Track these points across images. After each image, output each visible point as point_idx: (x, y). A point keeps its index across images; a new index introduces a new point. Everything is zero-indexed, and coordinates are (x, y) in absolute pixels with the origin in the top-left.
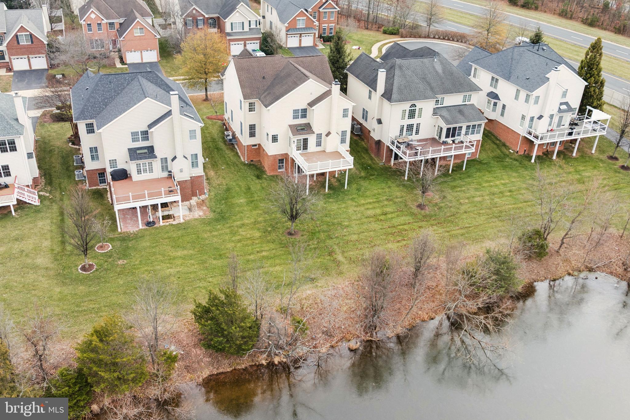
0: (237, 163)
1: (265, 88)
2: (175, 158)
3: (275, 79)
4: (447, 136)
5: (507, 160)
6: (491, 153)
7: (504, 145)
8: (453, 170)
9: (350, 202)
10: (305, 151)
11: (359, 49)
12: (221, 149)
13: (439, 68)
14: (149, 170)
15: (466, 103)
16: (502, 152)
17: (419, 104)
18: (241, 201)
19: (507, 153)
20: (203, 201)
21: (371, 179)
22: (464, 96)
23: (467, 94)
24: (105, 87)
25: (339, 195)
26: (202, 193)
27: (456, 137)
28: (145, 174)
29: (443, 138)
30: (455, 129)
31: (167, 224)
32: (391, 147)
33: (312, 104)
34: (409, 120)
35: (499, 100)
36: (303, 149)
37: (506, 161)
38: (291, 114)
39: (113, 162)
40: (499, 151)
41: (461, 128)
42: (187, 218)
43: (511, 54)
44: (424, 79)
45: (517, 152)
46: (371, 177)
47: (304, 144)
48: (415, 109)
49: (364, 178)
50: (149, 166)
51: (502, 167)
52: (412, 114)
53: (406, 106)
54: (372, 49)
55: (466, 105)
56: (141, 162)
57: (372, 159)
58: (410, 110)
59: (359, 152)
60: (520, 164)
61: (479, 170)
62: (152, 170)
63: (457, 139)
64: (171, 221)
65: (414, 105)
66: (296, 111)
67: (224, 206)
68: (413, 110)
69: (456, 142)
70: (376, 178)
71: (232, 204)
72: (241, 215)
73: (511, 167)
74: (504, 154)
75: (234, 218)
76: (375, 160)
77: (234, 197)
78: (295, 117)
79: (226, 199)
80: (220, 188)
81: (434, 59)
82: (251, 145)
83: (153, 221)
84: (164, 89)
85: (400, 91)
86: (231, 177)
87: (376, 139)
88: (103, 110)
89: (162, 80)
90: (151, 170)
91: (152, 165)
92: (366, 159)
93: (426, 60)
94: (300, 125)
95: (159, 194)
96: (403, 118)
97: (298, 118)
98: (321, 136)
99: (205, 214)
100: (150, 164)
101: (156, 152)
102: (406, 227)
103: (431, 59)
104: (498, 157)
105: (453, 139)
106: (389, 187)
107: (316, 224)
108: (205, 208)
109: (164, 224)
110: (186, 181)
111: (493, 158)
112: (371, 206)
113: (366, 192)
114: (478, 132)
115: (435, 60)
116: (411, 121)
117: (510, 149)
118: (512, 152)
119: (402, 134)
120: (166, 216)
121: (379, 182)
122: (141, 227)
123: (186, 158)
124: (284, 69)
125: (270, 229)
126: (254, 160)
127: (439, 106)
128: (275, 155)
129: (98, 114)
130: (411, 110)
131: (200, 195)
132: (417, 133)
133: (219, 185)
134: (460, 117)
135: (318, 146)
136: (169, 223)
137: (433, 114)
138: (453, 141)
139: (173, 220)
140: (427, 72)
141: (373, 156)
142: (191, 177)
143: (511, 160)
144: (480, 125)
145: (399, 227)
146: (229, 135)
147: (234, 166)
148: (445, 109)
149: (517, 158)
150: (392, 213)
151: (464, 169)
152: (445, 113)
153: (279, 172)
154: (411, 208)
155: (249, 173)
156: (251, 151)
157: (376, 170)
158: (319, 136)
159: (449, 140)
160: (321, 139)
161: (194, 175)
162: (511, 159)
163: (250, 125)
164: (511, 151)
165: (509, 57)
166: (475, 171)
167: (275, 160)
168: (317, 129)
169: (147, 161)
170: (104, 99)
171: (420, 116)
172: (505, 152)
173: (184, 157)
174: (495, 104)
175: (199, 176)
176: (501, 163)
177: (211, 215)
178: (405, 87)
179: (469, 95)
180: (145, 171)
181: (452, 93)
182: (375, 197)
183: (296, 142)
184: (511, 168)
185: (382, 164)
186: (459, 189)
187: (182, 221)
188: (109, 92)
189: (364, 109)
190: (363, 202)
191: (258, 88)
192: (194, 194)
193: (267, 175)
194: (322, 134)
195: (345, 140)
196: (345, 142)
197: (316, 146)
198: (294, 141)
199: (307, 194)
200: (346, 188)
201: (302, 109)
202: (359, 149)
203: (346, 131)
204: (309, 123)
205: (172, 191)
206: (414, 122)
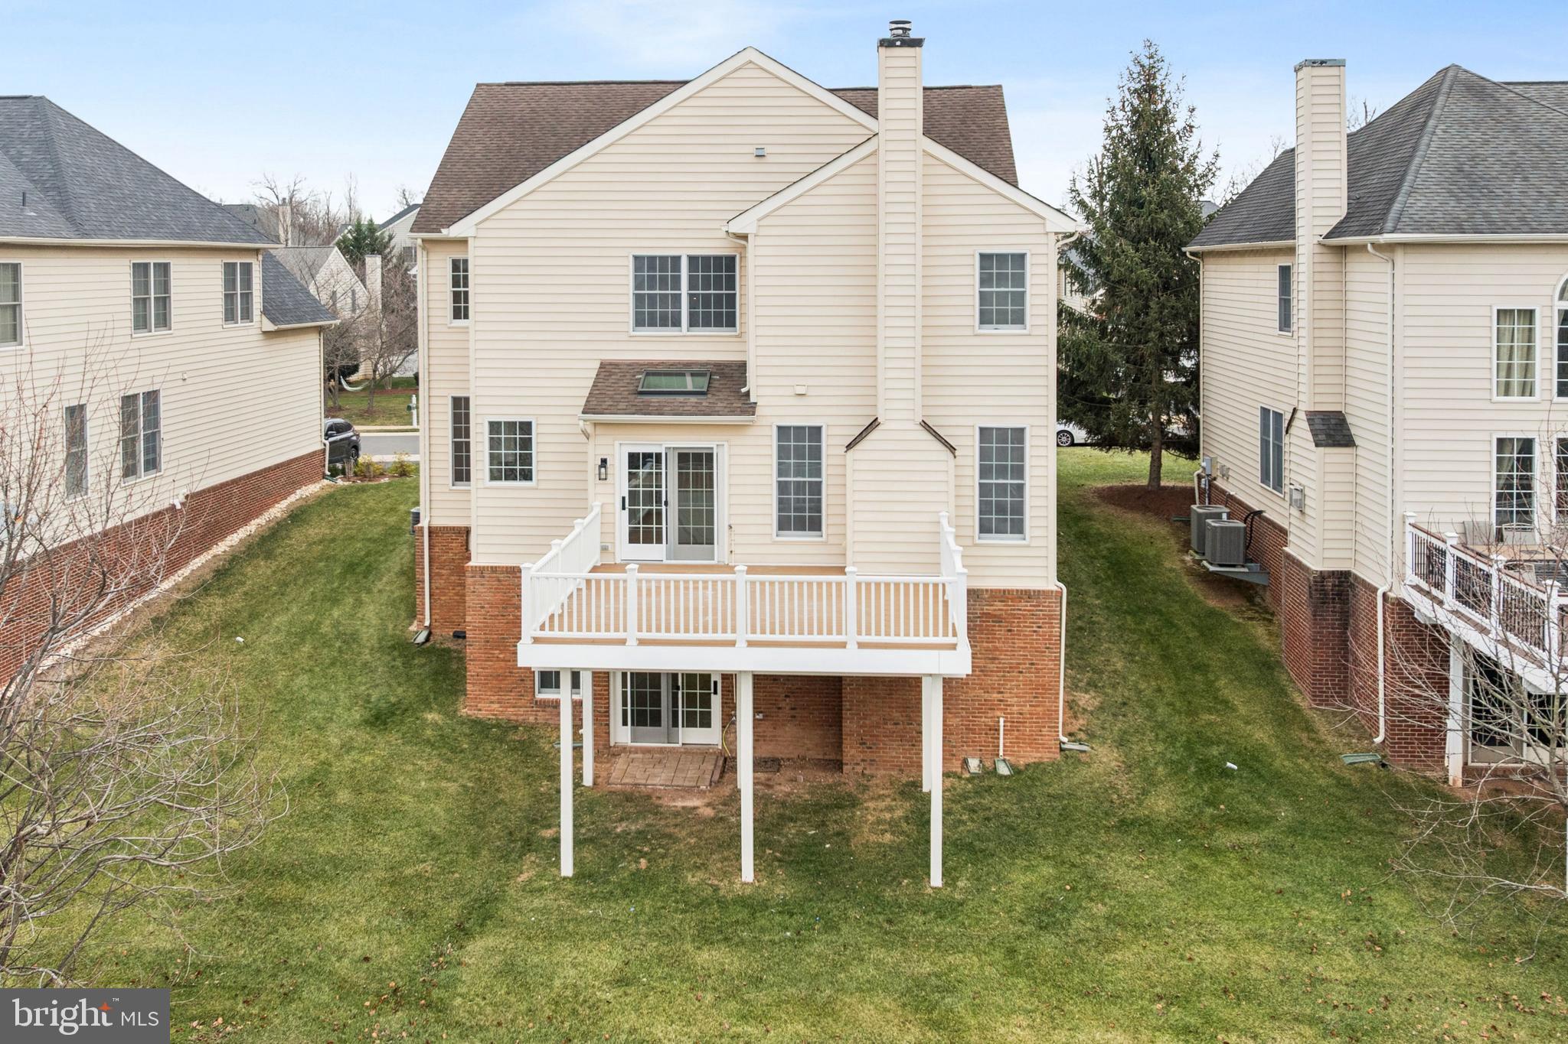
10: (693, 556)
21: (1212, 852)
25: (831, 927)
32: (1424, 609)
36: (682, 539)
38: (622, 290)
46: (1226, 838)
47: (682, 499)
57: (1286, 717)
66: (654, 270)
70: (1274, 847)
76: (1309, 728)
78: (650, 312)
82: (458, 531)
87: (1316, 563)
92: (1243, 710)
97: (677, 323)
98: (816, 453)
106: (1379, 944)
113: (1107, 946)
121: (1284, 882)
135: (797, 524)
141: (1303, 701)
147: (321, 647)
155: (355, 690)
156: (460, 571)
157: (1289, 795)
158: (800, 449)
160: (816, 471)
163: (455, 404)
183: (620, 468)
185: (1368, 759)
189: (1265, 412)
194: (816, 432)
195: (1018, 509)
196: (1018, 528)
197: (783, 525)
198: (604, 462)
199: (567, 869)
200: (936, 879)
201: (692, 259)
202: (1213, 656)
203: (1019, 434)
204: (742, 366)
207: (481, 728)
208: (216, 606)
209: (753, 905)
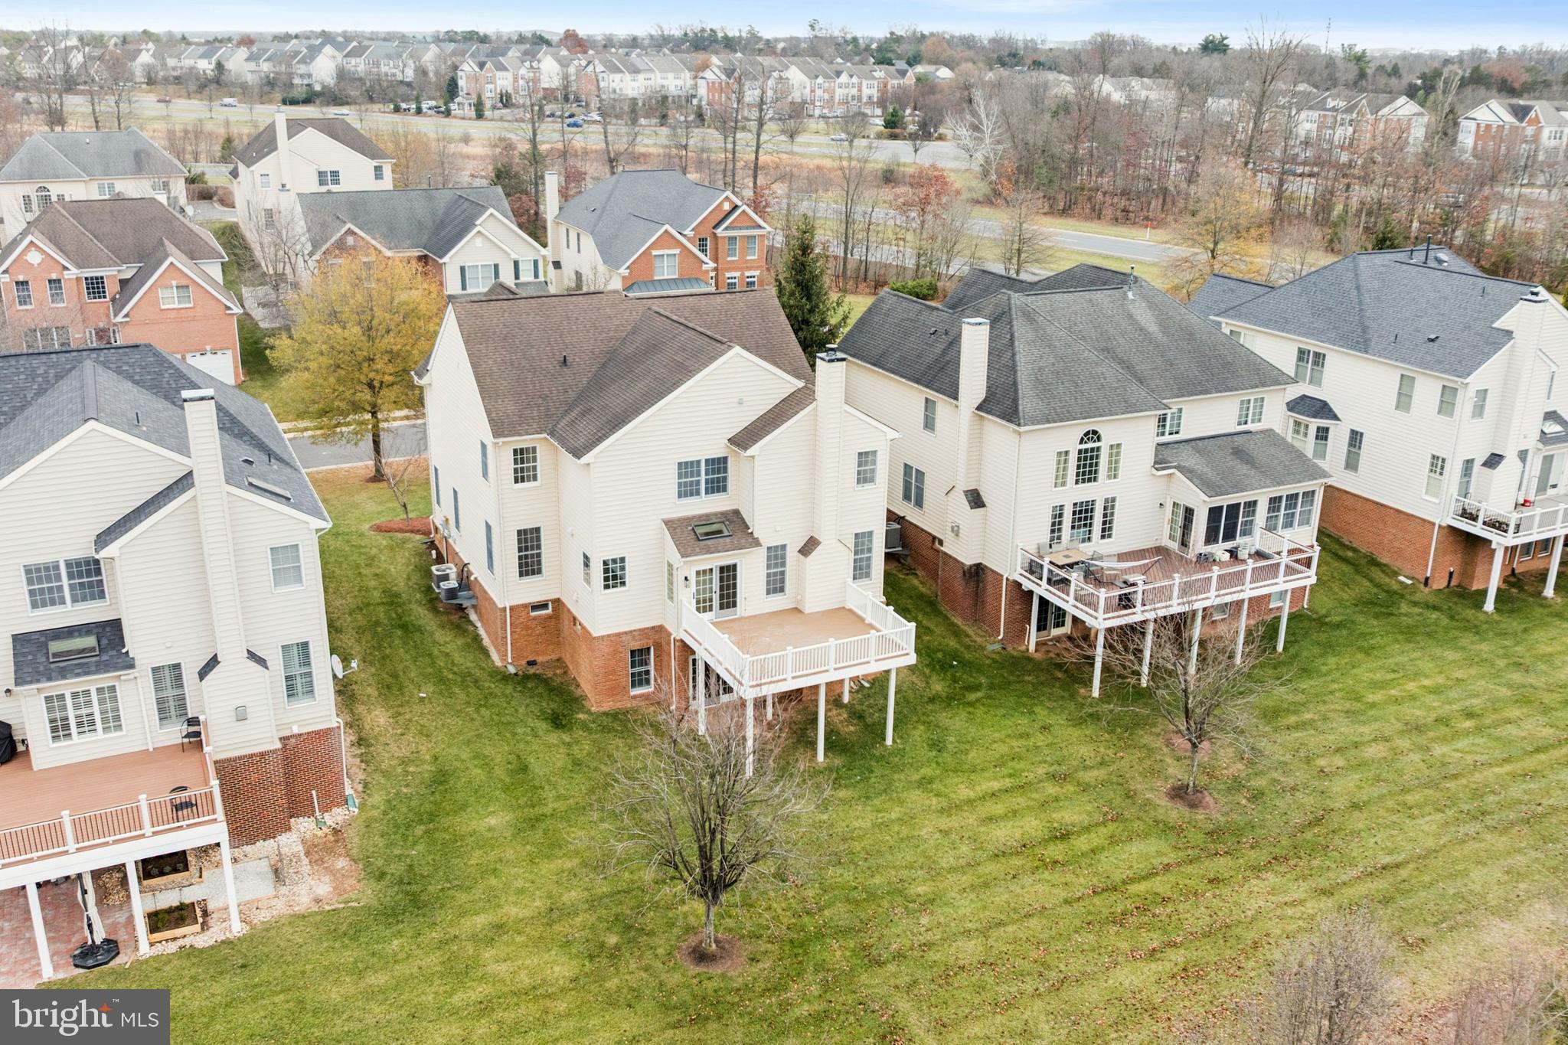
0: (478, 673)
1: (572, 395)
2: (213, 662)
3: (604, 366)
4: (1211, 537)
5: (1404, 608)
7: (1373, 562)
9: (916, 797)
10: (728, 614)
12: (419, 629)
13: (1145, 317)
14: (105, 720)
15: (1250, 427)
16: (1378, 585)
17: (1112, 431)
18: (493, 821)
19: (1395, 587)
20: (336, 832)
21: (970, 704)
22: (1242, 402)
25: (871, 771)
26: (334, 798)
27: (1239, 540)
28: (88, 738)
29: (1198, 545)
30: (1234, 509)
31: (172, 947)
32: (1027, 585)
33: (745, 439)
34: (1081, 485)
35: (1336, 418)
36: (722, 607)
37: (1403, 611)
38: (671, 480)
41: (1251, 505)
42: (262, 916)
44: (1108, 352)
45: (1426, 582)
46: (972, 697)
47: (721, 588)
48: (1098, 449)
49: (949, 701)
50: (101, 701)
51: (1401, 633)
52: (1087, 468)
53: (1068, 437)
55: (1250, 432)
56: (65, 687)
57: (956, 633)
58: (1080, 452)
60: (1452, 618)
61: (1329, 648)
62: (117, 718)
63: (1244, 544)
64: (190, 935)
65: (1095, 432)
66: (687, 468)
67: (421, 847)
68: (1092, 450)
69: (1243, 554)
70: (989, 697)
71: (457, 838)
72: (493, 881)
73: (1431, 634)
74: (1387, 592)
75: (462, 897)
76: (968, 636)
77: (464, 807)
78: (687, 490)
79: (432, 817)
80: (407, 773)
81: (1125, 293)
82: (525, 606)
83: (107, 941)
85: (1043, 388)
86: (454, 730)
87: (968, 561)
89: (180, 375)
90: (113, 721)
91: (115, 699)
92: (938, 631)
93: (1100, 296)
94: (706, 519)
95: (128, 823)
96: (1060, 481)
97: (698, 493)
98: (783, 557)
99: (339, 890)
100: (108, 693)
101: (133, 643)
102: (1160, 885)
103: (1114, 293)
104: (1372, 603)
105: (1229, 545)
106: (1045, 728)
107: (804, 900)
108: (342, 863)
109: (159, 949)
110: (262, 754)
111: (1356, 605)
112: (999, 809)
113: (966, 752)
114: (1305, 521)
115: (1130, 295)
116: (1086, 492)
117: (1396, 574)
118: (1409, 582)
119: (1059, 538)
120: (170, 911)
121: (1002, 711)
122: (48, 973)
123: (261, 661)
124: (634, 331)
125: (613, 940)
126: (540, 659)
127: (1168, 438)
128: (619, 635)
130: (1086, 451)
131: (325, 809)
132: (1106, 532)
133: (404, 762)
134: (1243, 469)
135: (775, 591)
136: (180, 942)
137: (1156, 463)
138: (1233, 553)
139: (197, 928)
140: (1111, 331)
141: (958, 621)
142: (284, 740)
143: (1417, 610)
144: (1309, 495)
145: (1134, 888)
146: (446, 578)
147: (464, 686)
148: (1187, 447)
149: (1432, 599)
150: (1087, 829)
151: (1280, 648)
152: (1190, 459)
153: (635, 697)
154: (1148, 802)
155: (522, 710)
156: (527, 628)
157: (980, 671)
158: (776, 556)
159: (1220, 550)
160: (783, 564)
161: (296, 730)
162: (1415, 604)
163: (519, 532)
164: (1402, 578)
165: (1348, 285)
166: (1316, 651)
167: (616, 652)
168: (767, 527)
169: (91, 683)
171: (1113, 473)
172: (1388, 584)
173: (252, 656)
174: (1323, 432)
175: (317, 733)
176: (1392, 619)
177: (365, 894)
178: (1057, 375)
179: (1256, 400)
180: (85, 724)
181: (1207, 392)
182: (1005, 771)
183: (693, 579)
185: (997, 647)
186: (1293, 719)
187: (237, 928)
189: (907, 468)
190: (964, 792)
191: (544, 397)
192: (298, 807)
193: (589, 712)
194: (784, 547)
195: (868, 567)
196: (868, 575)
197: (768, 592)
198: (686, 579)
200: (890, 740)
201: (706, 460)
203: (870, 533)
204: (740, 512)
205: (187, 805)
206: (1094, 492)
207: (609, 715)
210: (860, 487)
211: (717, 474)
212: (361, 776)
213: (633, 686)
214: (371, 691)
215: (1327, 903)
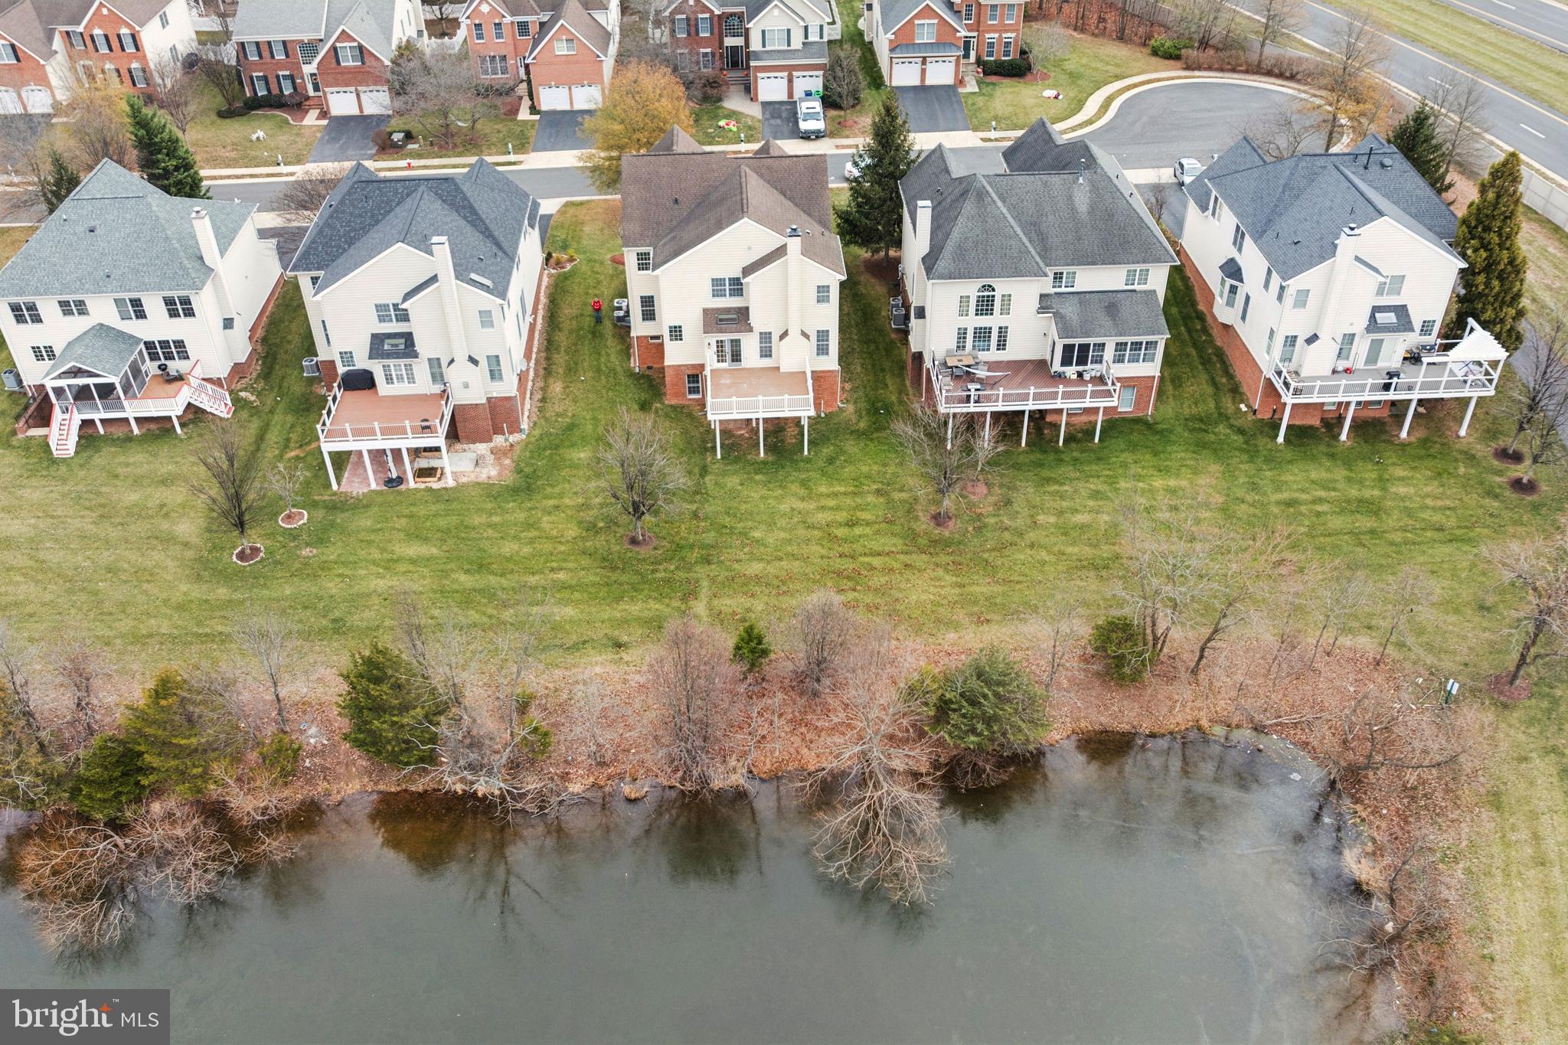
0: (619, 369)
1: (675, 223)
2: (452, 361)
3: (699, 205)
4: (1066, 362)
5: (1221, 429)
6: (1190, 407)
7: (1235, 389)
8: (1070, 439)
9: (794, 488)
10: (736, 366)
11: (1056, 98)
12: (601, 336)
13: (1082, 199)
14: (408, 378)
15: (1136, 287)
16: (1218, 407)
17: (1002, 287)
18: (582, 455)
19: (1230, 410)
20: (512, 445)
21: (871, 440)
22: (1130, 271)
23: (1138, 267)
24: (354, 207)
25: (783, 468)
26: (515, 428)
27: (1089, 366)
28: (401, 385)
29: (1057, 367)
30: (1084, 348)
31: (423, 486)
32: (932, 374)
33: (748, 270)
34: (979, 317)
35: (1241, 281)
36: (732, 361)
37: (1217, 430)
38: (708, 288)
39: (347, 357)
40: (1212, 405)
41: (1101, 346)
42: (464, 480)
43: (1288, 173)
44: (1034, 228)
45: (1255, 412)
46: (875, 435)
47: (732, 351)
48: (993, 296)
49: (859, 434)
50: (406, 370)
51: (1196, 445)
52: (985, 306)
53: (971, 289)
54: (1090, 99)
55: (1135, 291)
56: (391, 362)
58: (979, 297)
59: (883, 370)
60: (1246, 442)
61: (1133, 447)
62: (414, 378)
63: (1092, 370)
64: (433, 483)
65: (990, 286)
66: (717, 282)
67: (544, 461)
68: (988, 296)
69: (1087, 377)
71: (563, 460)
72: (567, 486)
73: (1217, 450)
74: (1220, 414)
75: (549, 490)
76: (907, 395)
77: (573, 445)
78: (717, 293)
79: (557, 447)
80: (556, 421)
81: (1078, 179)
82: (646, 337)
83: (398, 477)
84: (465, 218)
85: (961, 252)
86: (591, 401)
87: (915, 349)
88: (342, 253)
89: (465, 198)
90: (411, 379)
91: (412, 370)
93: (1056, 180)
94: (728, 310)
95: (402, 431)
96: (963, 312)
97: (724, 296)
98: (770, 338)
99: (500, 474)
100: (409, 367)
101: (419, 346)
102: (876, 562)
103: (1071, 176)
104: (1201, 420)
105: (1080, 368)
106: (901, 463)
107: (698, 527)
108: (507, 462)
109: (418, 486)
110: (476, 405)
111: (1186, 420)
112: (832, 503)
113: (843, 468)
114: (1150, 359)
115: (1081, 180)
116: (984, 321)
117: (1242, 401)
118: (1244, 410)
119: (964, 347)
120: (426, 469)
122: (374, 486)
123: (477, 362)
124: (723, 183)
125: (601, 525)
126: (655, 366)
127: (1063, 290)
128: (679, 366)
129: (333, 261)
130: (983, 297)
131: (511, 433)
132: (1002, 345)
133: (558, 415)
134: (1105, 320)
135: (766, 356)
137: (1042, 308)
138: (1080, 375)
139: (436, 479)
140: (1048, 209)
142: (489, 399)
143: (1228, 431)
144: (1152, 345)
145: (862, 559)
146: (620, 309)
147: (607, 377)
148: (1076, 297)
149: (1248, 426)
150: (868, 524)
151: (1097, 440)
152: (1068, 308)
153: (690, 400)
154: (917, 518)
155: (630, 395)
156: (647, 348)
158: (766, 337)
159: (1071, 371)
160: (770, 342)
161: (495, 395)
162: (1231, 426)
163: (645, 296)
164: (1242, 406)
165: (1282, 181)
166: (1123, 446)
167: (678, 374)
168: (760, 322)
169: (402, 362)
170: (349, 232)
171: (1006, 311)
172: (1227, 408)
173: (472, 359)
174: (1233, 290)
175: (505, 397)
176: (1201, 435)
177: (510, 479)
178: (976, 244)
179: (1141, 271)
180: (400, 378)
181: (1094, 264)
182: (855, 483)
183: (715, 344)
184: (1215, 450)
185: (919, 405)
186: (1056, 487)
187: (450, 482)
188: (361, 216)
190: (823, 489)
191: (658, 224)
192: (498, 431)
193: (663, 404)
194: (770, 333)
195: (827, 349)
196: (827, 354)
197: (761, 356)
198: (709, 344)
199: (719, 456)
200: (806, 453)
201: (730, 279)
202: (887, 364)
203: (828, 331)
204: (747, 309)
205: (428, 427)
206: (993, 321)
207: (674, 408)
208: (560, 359)
209: (765, 463)
210: (819, 305)
211: (737, 287)
212: (535, 419)
213: (690, 393)
214: (561, 371)
215: (957, 591)
